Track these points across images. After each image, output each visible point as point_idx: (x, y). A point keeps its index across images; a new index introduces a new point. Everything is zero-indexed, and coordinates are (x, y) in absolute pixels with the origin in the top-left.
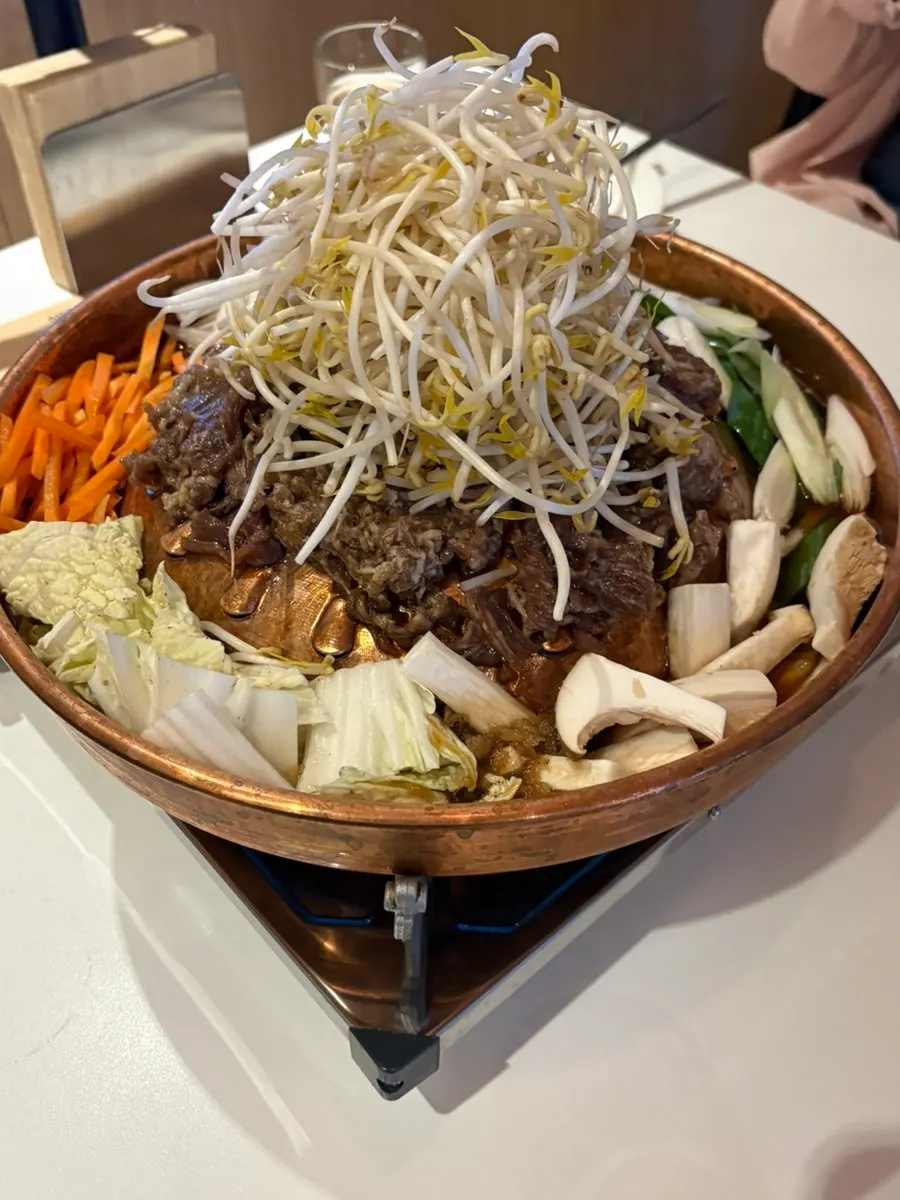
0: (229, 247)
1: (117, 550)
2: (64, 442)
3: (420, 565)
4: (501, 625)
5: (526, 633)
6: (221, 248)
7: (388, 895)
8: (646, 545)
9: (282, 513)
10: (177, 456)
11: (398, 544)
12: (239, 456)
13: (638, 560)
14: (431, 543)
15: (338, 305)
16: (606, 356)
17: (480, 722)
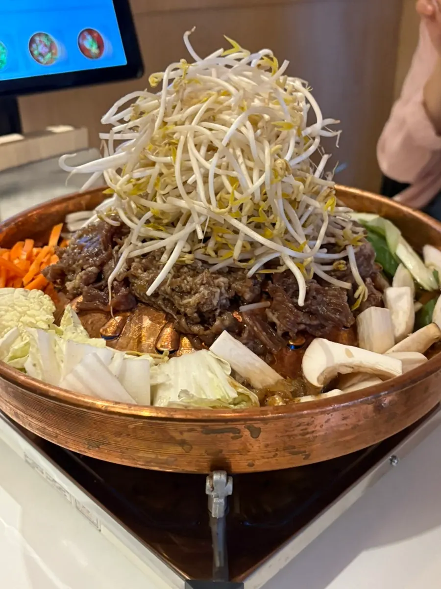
0: (108, 147)
1: (41, 302)
2: (8, 271)
3: (217, 295)
4: (264, 329)
5: (280, 332)
6: (103, 147)
7: (208, 484)
8: (342, 289)
9: (136, 277)
10: (74, 263)
11: (204, 284)
12: (110, 257)
13: (339, 295)
14: (222, 284)
15: (169, 159)
16: (311, 187)
17: (257, 383)
